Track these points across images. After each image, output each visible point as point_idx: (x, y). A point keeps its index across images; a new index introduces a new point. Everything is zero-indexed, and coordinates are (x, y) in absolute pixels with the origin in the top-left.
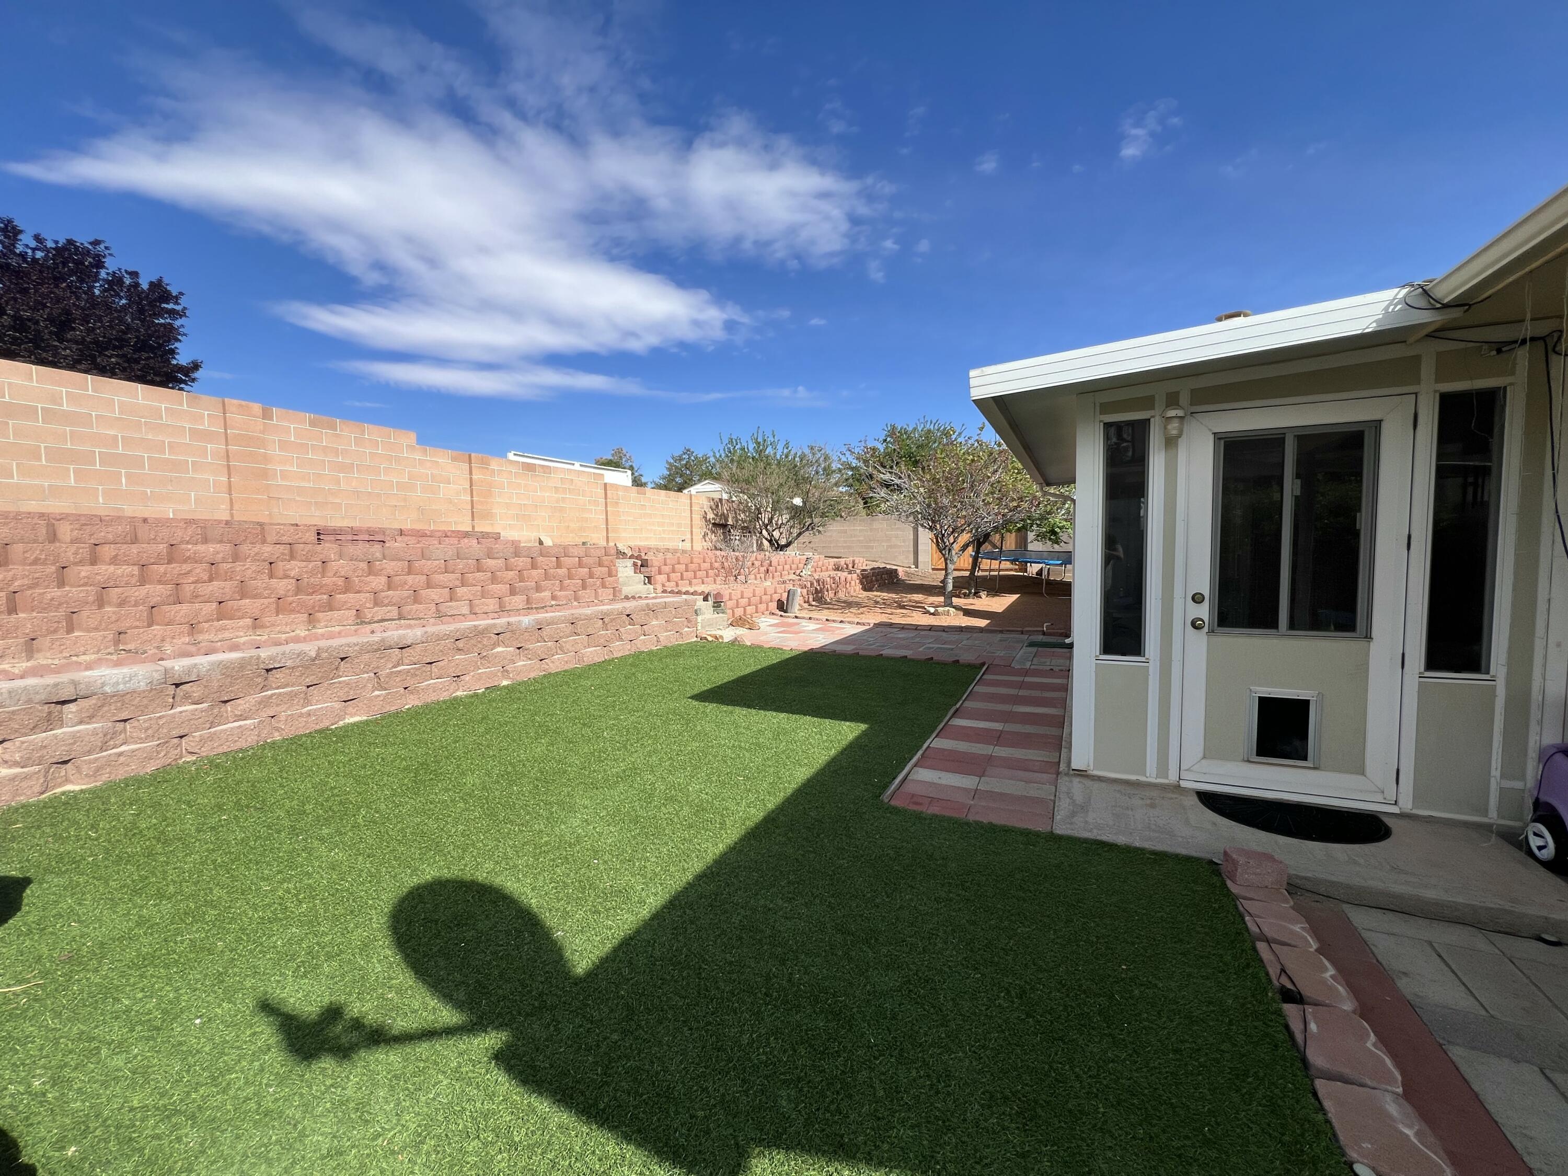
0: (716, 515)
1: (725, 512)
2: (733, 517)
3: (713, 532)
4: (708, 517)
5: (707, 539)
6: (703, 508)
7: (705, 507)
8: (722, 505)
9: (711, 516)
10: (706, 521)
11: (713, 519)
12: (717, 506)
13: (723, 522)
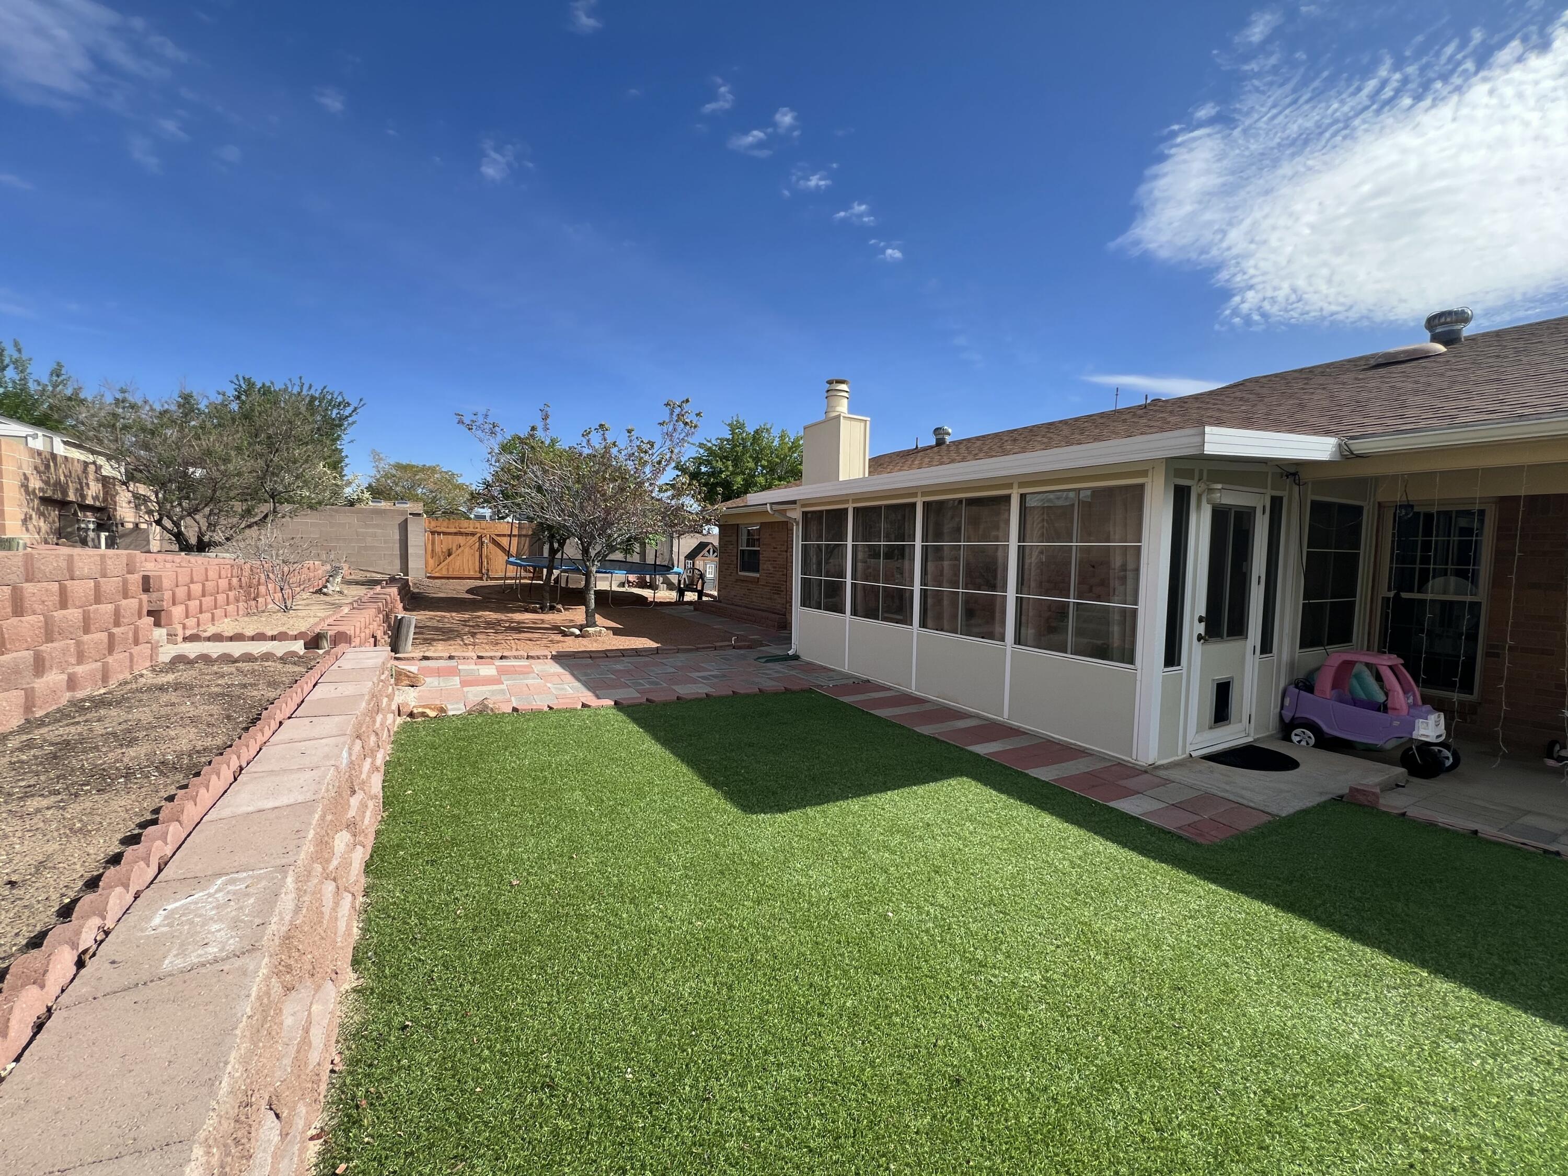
0: (47, 483)
1: (62, 478)
2: (77, 489)
3: (41, 514)
4: (31, 485)
5: (31, 527)
6: (20, 467)
7: (25, 466)
8: (56, 464)
9: (35, 483)
10: (27, 492)
11: (41, 489)
12: (47, 467)
13: (58, 496)
